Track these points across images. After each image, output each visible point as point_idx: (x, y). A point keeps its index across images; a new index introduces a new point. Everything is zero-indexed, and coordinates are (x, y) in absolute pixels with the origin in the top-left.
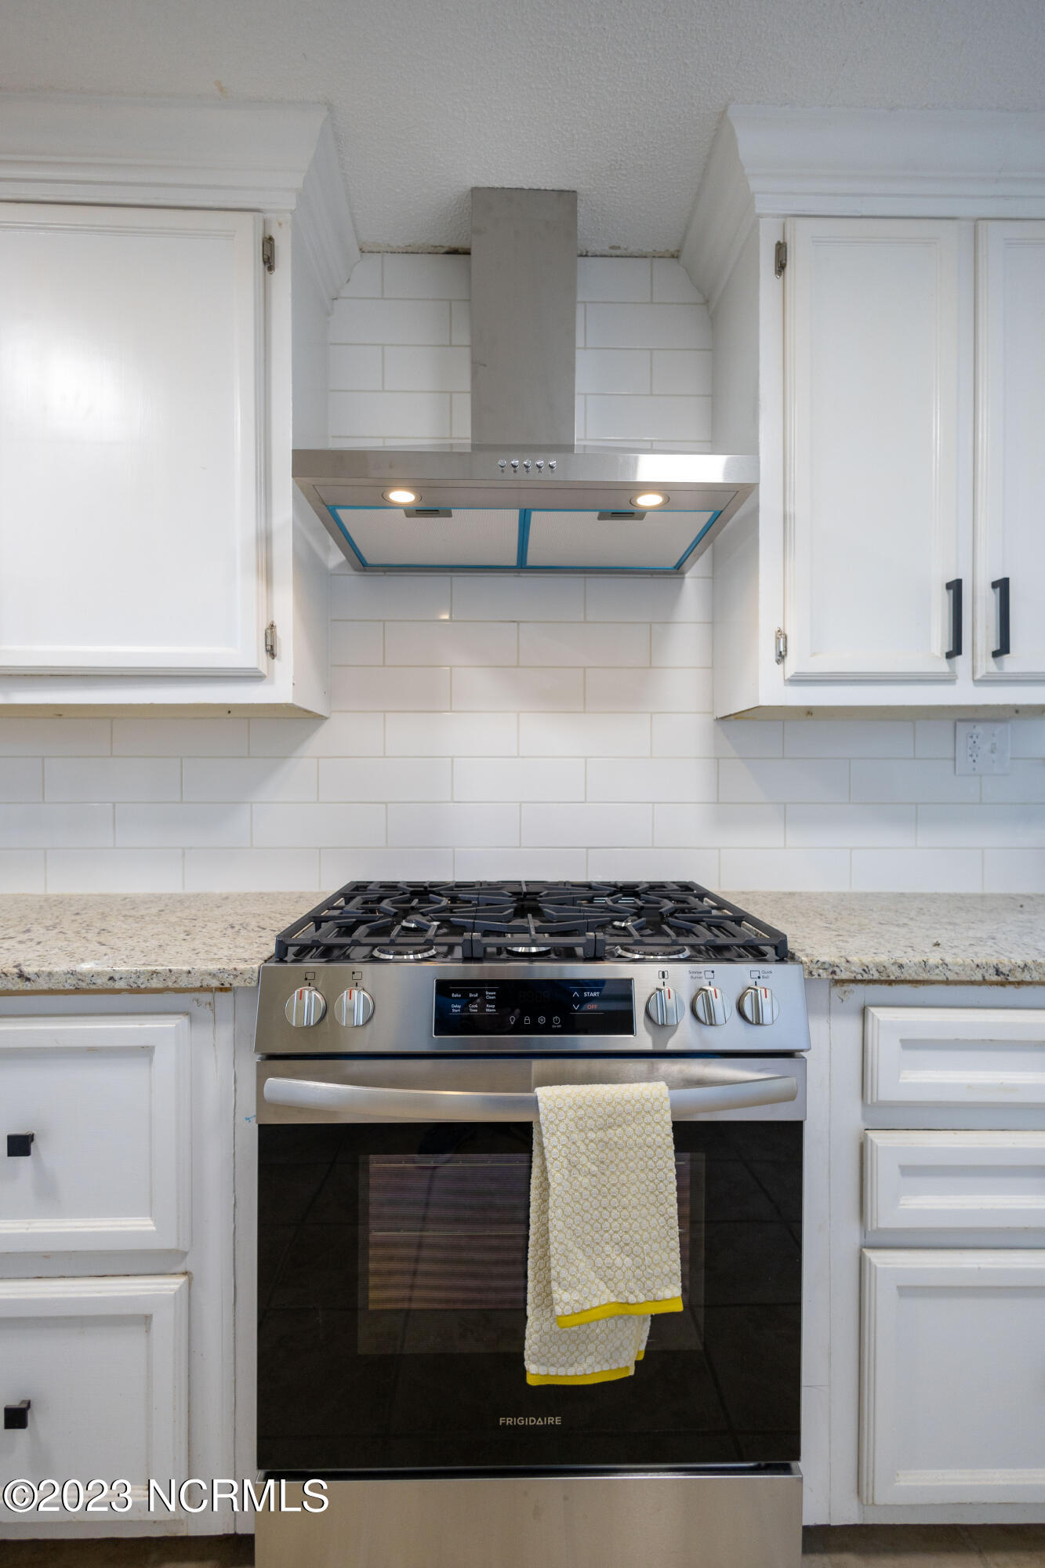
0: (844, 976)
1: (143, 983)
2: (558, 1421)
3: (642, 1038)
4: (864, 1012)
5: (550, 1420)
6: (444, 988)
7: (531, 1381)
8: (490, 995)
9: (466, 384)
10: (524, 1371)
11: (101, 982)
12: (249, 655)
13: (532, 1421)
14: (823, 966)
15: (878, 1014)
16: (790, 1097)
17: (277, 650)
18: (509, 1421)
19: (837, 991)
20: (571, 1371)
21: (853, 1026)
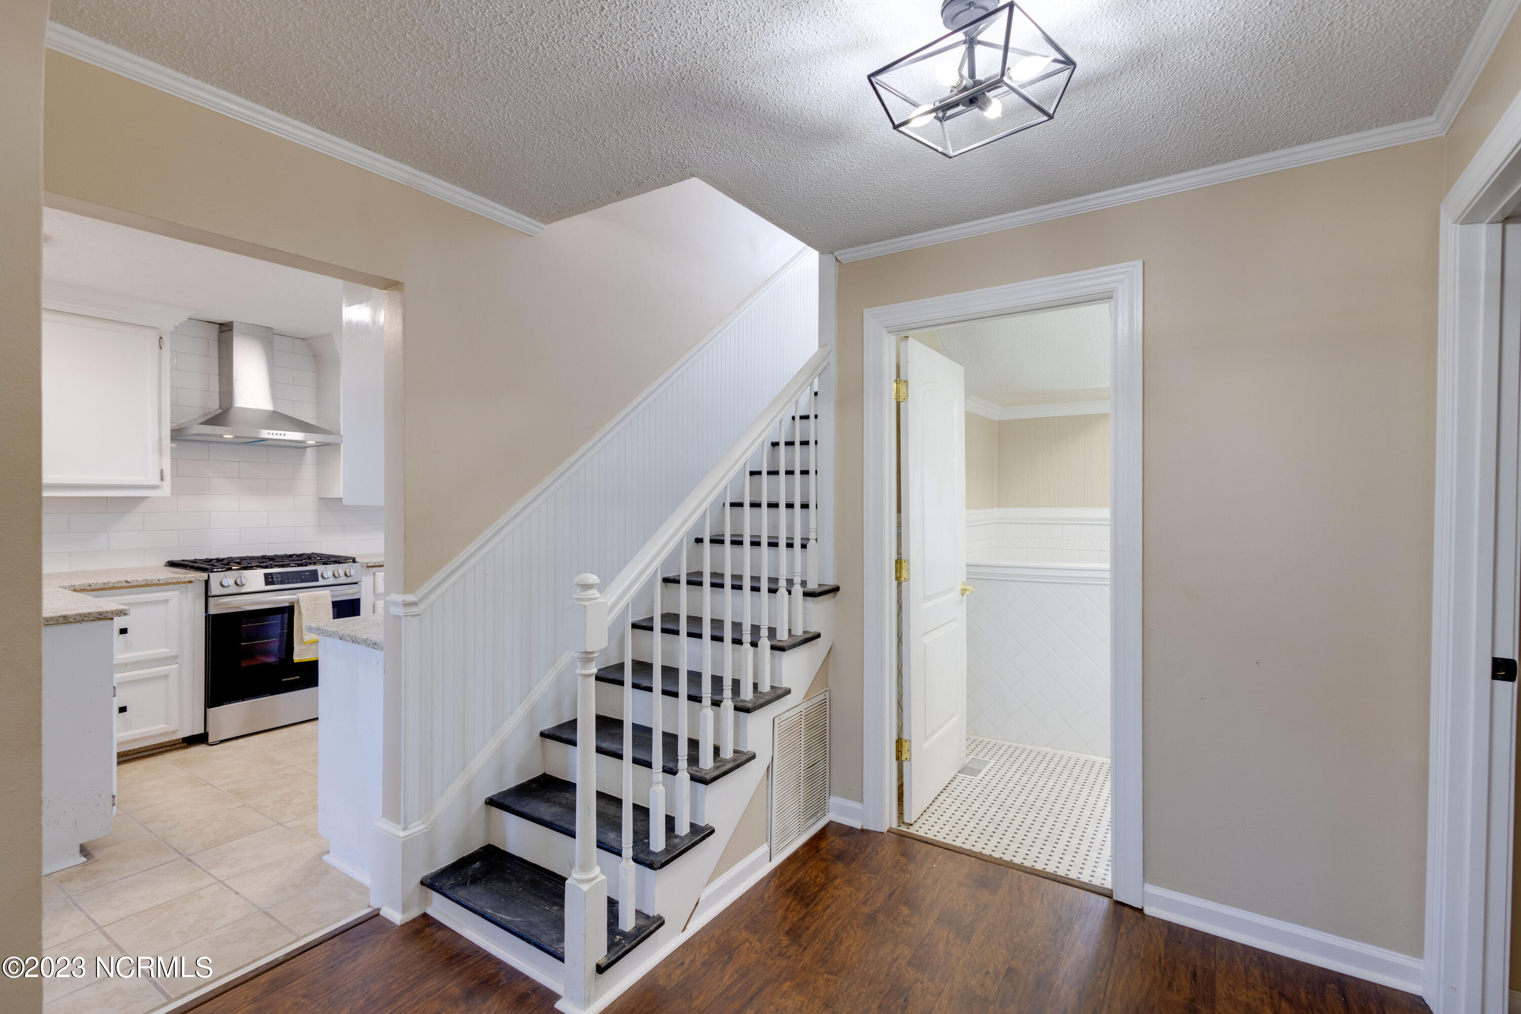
0: (369, 565)
1: (169, 581)
2: (298, 677)
3: (321, 582)
4: (374, 574)
5: (296, 677)
6: (266, 575)
7: (295, 661)
8: (279, 576)
9: (216, 371)
10: (293, 660)
11: (155, 582)
12: (156, 481)
13: (291, 679)
14: (365, 563)
15: (378, 574)
16: (358, 593)
17: (164, 478)
18: (285, 680)
19: (368, 569)
20: (306, 658)
21: (372, 577)
